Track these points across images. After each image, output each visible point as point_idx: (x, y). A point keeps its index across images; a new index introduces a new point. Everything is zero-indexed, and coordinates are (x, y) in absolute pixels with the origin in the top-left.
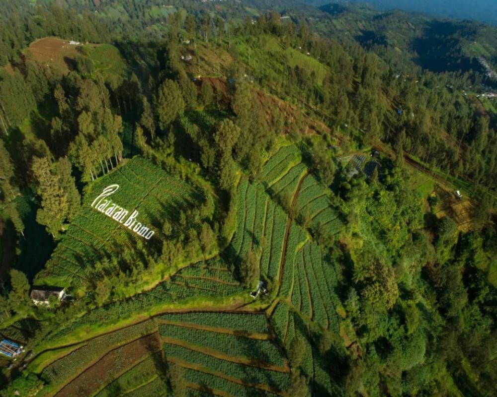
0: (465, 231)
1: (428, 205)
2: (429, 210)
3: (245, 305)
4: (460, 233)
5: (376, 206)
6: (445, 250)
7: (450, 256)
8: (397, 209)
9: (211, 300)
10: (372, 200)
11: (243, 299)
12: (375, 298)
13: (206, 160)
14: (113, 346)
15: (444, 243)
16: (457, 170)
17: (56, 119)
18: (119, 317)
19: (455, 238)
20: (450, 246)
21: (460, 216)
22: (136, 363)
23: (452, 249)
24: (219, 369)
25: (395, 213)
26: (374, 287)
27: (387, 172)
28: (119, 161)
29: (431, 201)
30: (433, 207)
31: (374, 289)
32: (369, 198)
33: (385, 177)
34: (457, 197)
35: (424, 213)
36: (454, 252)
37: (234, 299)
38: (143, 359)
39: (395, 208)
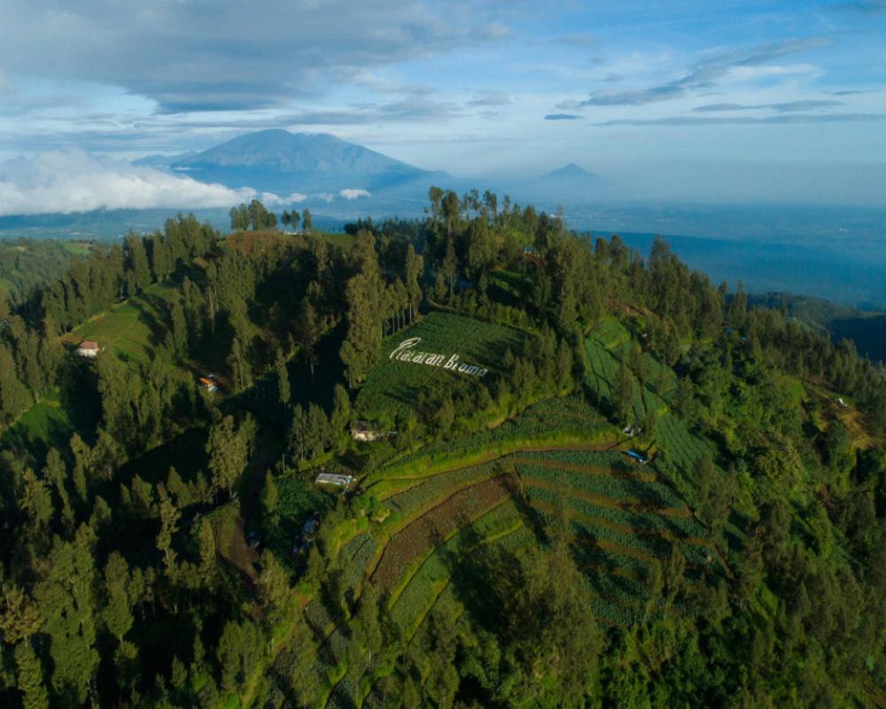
0: (863, 448)
1: (804, 411)
2: (807, 418)
3: (618, 444)
4: (858, 451)
5: (736, 405)
6: (841, 476)
7: (851, 487)
8: (764, 414)
9: (576, 436)
10: (729, 397)
11: (615, 436)
12: (773, 471)
13: (540, 293)
14: (462, 485)
15: (838, 465)
16: (833, 366)
17: (313, 284)
18: (465, 451)
19: (853, 456)
20: (848, 470)
21: (852, 430)
22: (493, 506)
23: (852, 472)
24: (601, 515)
25: (762, 419)
26: (768, 455)
27: (743, 358)
28: (413, 316)
29: (808, 407)
30: (812, 413)
31: (769, 458)
32: (725, 394)
33: (743, 364)
34: (842, 407)
35: (801, 422)
36: (855, 479)
37: (605, 435)
38: (501, 501)
39: (761, 410)
